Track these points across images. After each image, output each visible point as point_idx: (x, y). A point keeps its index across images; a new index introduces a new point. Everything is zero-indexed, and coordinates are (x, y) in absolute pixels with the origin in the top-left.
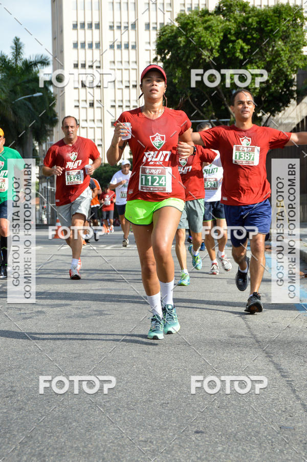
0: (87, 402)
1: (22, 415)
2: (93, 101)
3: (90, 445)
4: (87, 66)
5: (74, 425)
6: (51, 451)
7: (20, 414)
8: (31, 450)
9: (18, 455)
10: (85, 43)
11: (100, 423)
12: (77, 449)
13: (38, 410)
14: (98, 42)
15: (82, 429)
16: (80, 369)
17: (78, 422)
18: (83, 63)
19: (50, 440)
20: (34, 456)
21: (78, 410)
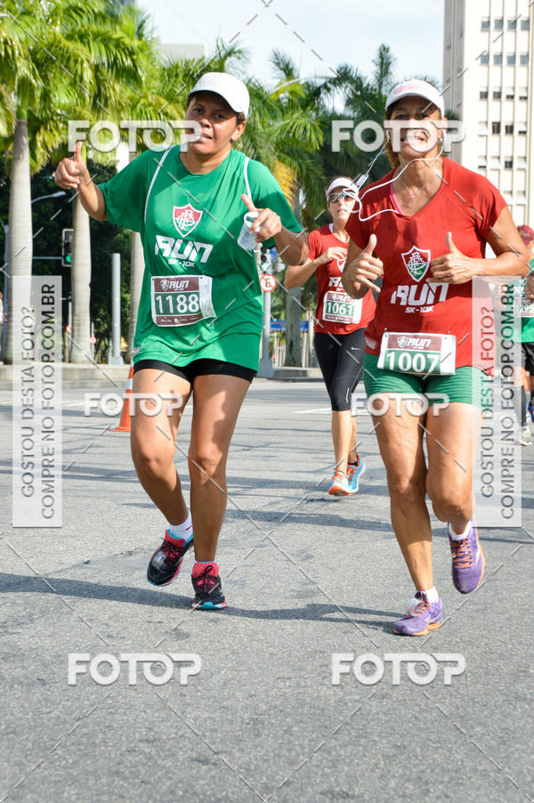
0: (499, 691)
1: (386, 708)
2: (512, 158)
3: (507, 770)
4: (504, 97)
5: (478, 732)
6: (438, 774)
7: (383, 706)
8: (403, 771)
9: (382, 777)
10: (501, 55)
11: (525, 731)
12: (485, 775)
13: (414, 700)
14: (525, 54)
15: (492, 739)
16: (487, 631)
17: (485, 727)
18: (498, 90)
19: (435, 756)
20: (408, 780)
21: (484, 705)
